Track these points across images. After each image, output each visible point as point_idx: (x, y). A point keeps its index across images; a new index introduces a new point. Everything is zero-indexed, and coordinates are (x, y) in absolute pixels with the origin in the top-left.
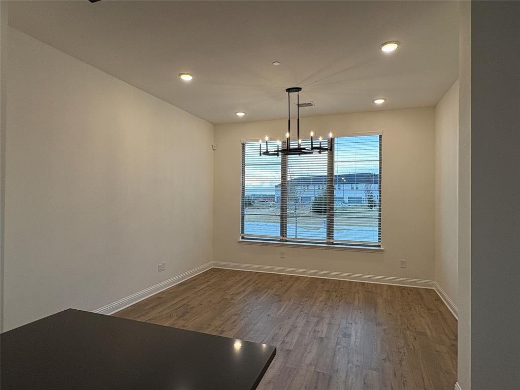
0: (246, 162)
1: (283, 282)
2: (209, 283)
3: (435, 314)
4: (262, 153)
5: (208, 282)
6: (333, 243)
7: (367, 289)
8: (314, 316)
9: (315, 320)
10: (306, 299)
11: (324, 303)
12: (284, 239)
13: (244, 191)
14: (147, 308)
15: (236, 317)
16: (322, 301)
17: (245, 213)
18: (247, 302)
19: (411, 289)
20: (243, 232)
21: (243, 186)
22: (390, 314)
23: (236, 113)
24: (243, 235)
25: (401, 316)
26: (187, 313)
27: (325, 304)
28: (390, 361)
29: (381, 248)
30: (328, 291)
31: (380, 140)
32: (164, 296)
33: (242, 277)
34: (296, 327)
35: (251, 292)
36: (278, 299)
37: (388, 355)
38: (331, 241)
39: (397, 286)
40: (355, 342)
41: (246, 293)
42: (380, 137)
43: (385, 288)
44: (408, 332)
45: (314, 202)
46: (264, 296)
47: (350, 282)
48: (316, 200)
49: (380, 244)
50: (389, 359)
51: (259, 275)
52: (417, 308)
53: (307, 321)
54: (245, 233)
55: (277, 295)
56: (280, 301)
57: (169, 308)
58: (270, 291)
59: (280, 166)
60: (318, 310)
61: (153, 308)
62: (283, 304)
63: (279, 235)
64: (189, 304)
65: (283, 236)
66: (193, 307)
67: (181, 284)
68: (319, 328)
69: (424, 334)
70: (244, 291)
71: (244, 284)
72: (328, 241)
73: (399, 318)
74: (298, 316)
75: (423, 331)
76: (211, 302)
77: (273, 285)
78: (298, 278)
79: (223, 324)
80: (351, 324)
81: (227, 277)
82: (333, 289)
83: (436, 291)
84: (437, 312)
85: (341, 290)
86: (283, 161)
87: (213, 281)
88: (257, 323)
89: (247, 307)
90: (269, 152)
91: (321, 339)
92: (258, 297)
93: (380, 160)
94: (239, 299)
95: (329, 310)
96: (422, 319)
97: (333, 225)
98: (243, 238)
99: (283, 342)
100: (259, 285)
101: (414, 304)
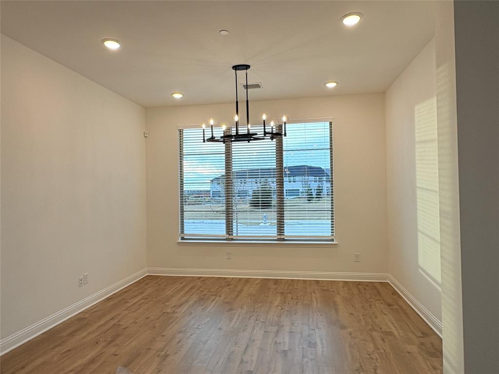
0: (184, 152)
1: (230, 287)
2: (144, 295)
3: (396, 309)
4: (206, 138)
5: (142, 293)
6: (284, 240)
7: (322, 288)
8: (271, 325)
9: (274, 329)
10: (260, 304)
11: (280, 308)
12: (230, 237)
13: (182, 184)
14: (64, 334)
15: (181, 335)
16: (278, 306)
17: (185, 210)
18: (193, 315)
19: (367, 284)
20: (182, 232)
21: (181, 179)
22: (352, 314)
23: (172, 94)
24: (182, 235)
25: (363, 315)
26: (118, 336)
27: (282, 309)
28: (364, 371)
29: (334, 243)
30: (283, 293)
31: (331, 127)
32: (87, 316)
33: (184, 284)
34: (254, 341)
35: (196, 302)
36: (228, 308)
37: (360, 364)
38: (282, 237)
39: (352, 282)
40: (323, 351)
41: (190, 303)
42: (331, 124)
43: (341, 285)
44: (374, 333)
45: (253, 196)
46: (212, 306)
47: (304, 280)
48: (255, 193)
49: (333, 238)
50: (362, 368)
51: (203, 281)
52: (377, 304)
53: (265, 332)
54: (185, 232)
55: (228, 303)
56: (230, 310)
57: (94, 332)
58: (217, 298)
59: (224, 155)
60: (275, 317)
61: (72, 334)
62: (235, 313)
63: (224, 233)
64: (121, 323)
65: (230, 235)
66: (127, 327)
67: (108, 299)
68: (279, 340)
69: (390, 333)
70: (187, 301)
71: (187, 292)
72: (279, 237)
73: (361, 317)
74: (254, 326)
75: (389, 330)
76: (147, 318)
77: (221, 291)
78: (248, 280)
79: (165, 346)
80: (314, 330)
81: (166, 285)
82: (287, 290)
83: (391, 284)
84: (398, 307)
85: (296, 290)
86: (227, 150)
87: (149, 291)
88: (207, 341)
89: (193, 322)
90: (215, 137)
91: (285, 353)
92: (205, 307)
93: (331, 149)
94: (183, 311)
95: (287, 316)
96: (384, 316)
97: (284, 219)
98: (183, 239)
99: (242, 361)
100: (205, 292)
101: (373, 300)
